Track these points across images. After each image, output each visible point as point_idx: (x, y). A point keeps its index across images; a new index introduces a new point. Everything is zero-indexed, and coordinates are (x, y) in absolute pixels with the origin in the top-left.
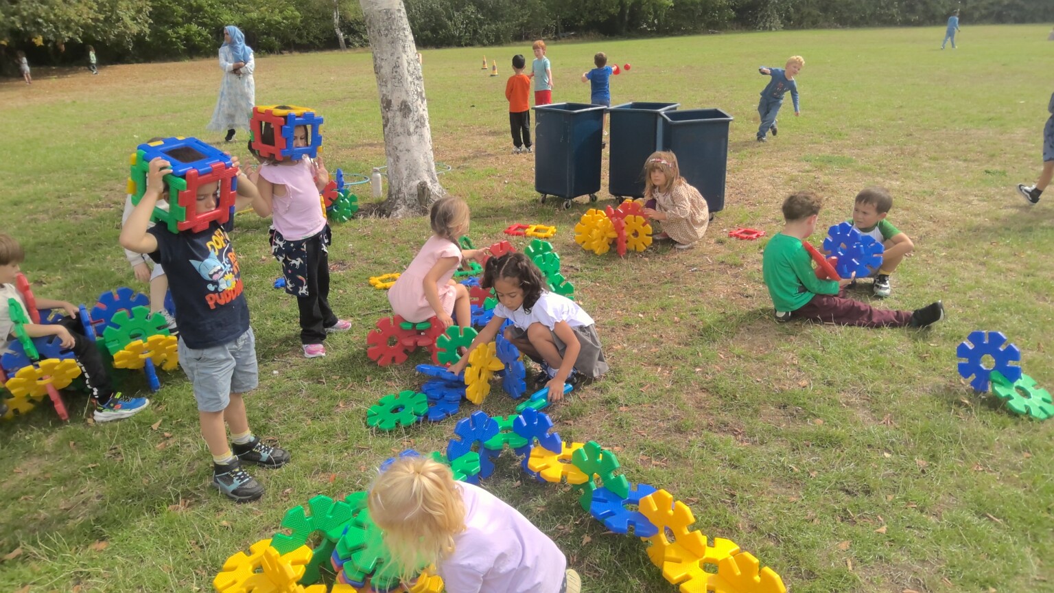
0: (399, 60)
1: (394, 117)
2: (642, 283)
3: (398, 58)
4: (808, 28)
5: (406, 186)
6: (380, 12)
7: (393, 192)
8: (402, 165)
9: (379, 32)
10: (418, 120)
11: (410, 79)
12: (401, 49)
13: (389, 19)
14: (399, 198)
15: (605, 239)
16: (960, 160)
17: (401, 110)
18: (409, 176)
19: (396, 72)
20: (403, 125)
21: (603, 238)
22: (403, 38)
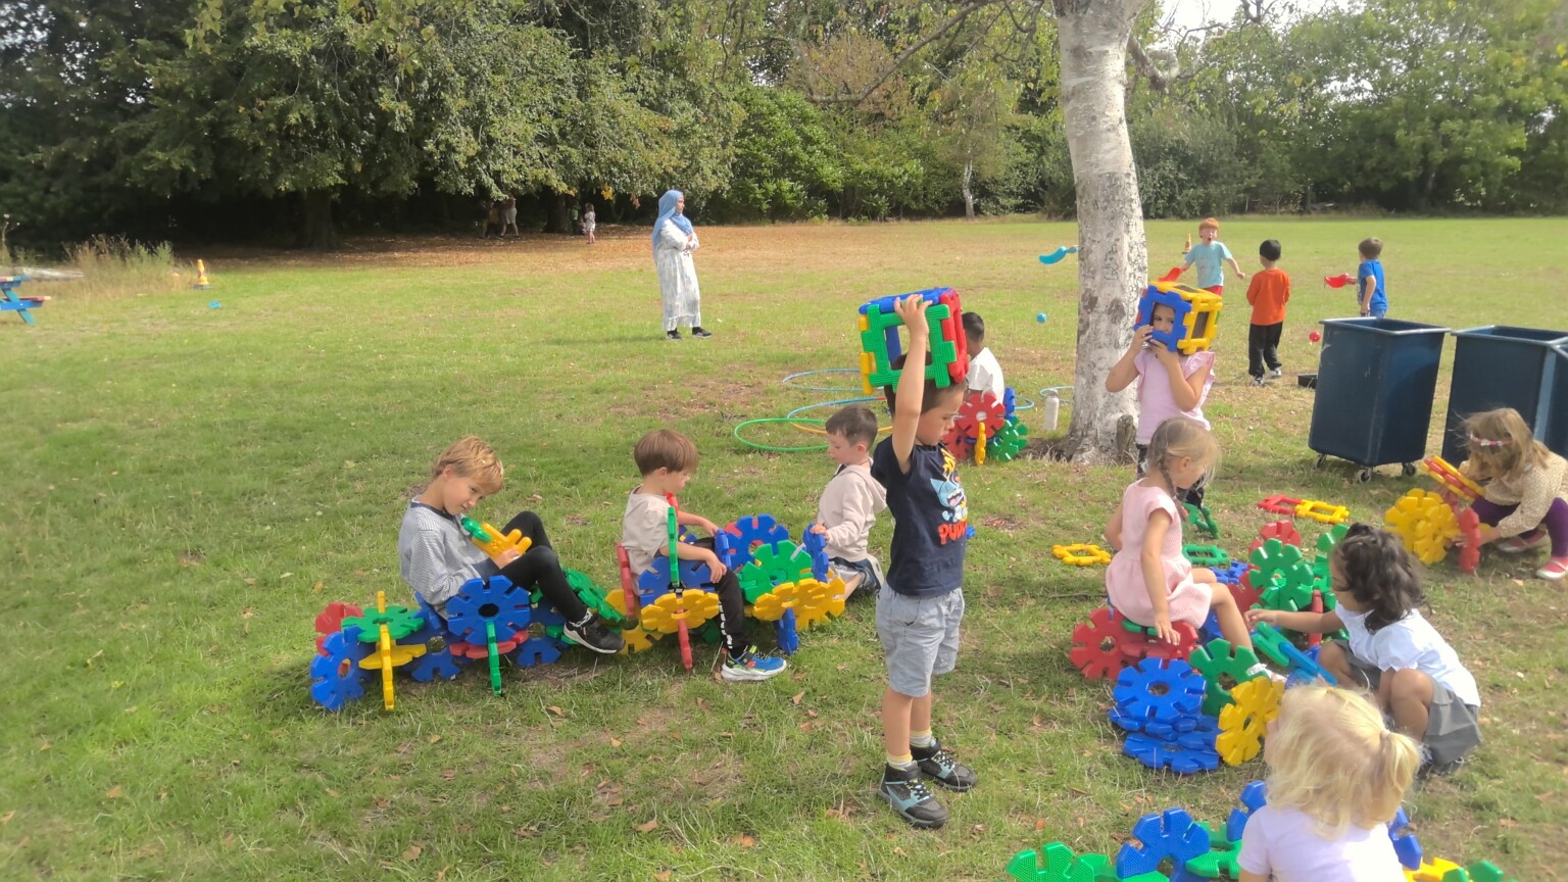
0: (1118, 243)
1: (1097, 322)
2: (1515, 620)
3: (1117, 240)
5: (1100, 420)
6: (1101, 176)
7: (1079, 426)
9: (1096, 202)
11: (1129, 270)
12: (1122, 228)
13: (1111, 186)
14: (1087, 436)
15: (1439, 539)
17: (1109, 312)
18: (1107, 406)
19: (1111, 259)
20: (1109, 333)
21: (1435, 537)
22: (1129, 212)
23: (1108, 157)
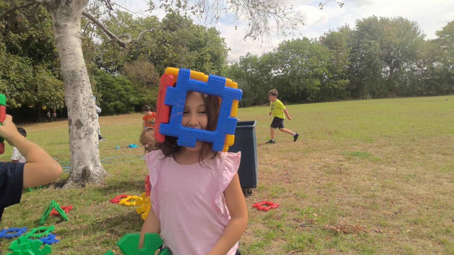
0: (77, 97)
1: (72, 129)
3: (77, 96)
4: (383, 98)
5: (76, 169)
6: (68, 72)
7: (70, 172)
8: (75, 157)
9: (67, 83)
10: (87, 130)
11: (84, 107)
12: (79, 91)
13: (73, 75)
14: (70, 177)
16: (440, 154)
17: (76, 125)
18: (79, 163)
19: (75, 104)
20: (77, 133)
22: (82, 85)
23: (71, 64)
